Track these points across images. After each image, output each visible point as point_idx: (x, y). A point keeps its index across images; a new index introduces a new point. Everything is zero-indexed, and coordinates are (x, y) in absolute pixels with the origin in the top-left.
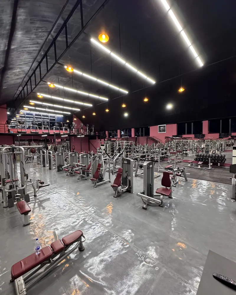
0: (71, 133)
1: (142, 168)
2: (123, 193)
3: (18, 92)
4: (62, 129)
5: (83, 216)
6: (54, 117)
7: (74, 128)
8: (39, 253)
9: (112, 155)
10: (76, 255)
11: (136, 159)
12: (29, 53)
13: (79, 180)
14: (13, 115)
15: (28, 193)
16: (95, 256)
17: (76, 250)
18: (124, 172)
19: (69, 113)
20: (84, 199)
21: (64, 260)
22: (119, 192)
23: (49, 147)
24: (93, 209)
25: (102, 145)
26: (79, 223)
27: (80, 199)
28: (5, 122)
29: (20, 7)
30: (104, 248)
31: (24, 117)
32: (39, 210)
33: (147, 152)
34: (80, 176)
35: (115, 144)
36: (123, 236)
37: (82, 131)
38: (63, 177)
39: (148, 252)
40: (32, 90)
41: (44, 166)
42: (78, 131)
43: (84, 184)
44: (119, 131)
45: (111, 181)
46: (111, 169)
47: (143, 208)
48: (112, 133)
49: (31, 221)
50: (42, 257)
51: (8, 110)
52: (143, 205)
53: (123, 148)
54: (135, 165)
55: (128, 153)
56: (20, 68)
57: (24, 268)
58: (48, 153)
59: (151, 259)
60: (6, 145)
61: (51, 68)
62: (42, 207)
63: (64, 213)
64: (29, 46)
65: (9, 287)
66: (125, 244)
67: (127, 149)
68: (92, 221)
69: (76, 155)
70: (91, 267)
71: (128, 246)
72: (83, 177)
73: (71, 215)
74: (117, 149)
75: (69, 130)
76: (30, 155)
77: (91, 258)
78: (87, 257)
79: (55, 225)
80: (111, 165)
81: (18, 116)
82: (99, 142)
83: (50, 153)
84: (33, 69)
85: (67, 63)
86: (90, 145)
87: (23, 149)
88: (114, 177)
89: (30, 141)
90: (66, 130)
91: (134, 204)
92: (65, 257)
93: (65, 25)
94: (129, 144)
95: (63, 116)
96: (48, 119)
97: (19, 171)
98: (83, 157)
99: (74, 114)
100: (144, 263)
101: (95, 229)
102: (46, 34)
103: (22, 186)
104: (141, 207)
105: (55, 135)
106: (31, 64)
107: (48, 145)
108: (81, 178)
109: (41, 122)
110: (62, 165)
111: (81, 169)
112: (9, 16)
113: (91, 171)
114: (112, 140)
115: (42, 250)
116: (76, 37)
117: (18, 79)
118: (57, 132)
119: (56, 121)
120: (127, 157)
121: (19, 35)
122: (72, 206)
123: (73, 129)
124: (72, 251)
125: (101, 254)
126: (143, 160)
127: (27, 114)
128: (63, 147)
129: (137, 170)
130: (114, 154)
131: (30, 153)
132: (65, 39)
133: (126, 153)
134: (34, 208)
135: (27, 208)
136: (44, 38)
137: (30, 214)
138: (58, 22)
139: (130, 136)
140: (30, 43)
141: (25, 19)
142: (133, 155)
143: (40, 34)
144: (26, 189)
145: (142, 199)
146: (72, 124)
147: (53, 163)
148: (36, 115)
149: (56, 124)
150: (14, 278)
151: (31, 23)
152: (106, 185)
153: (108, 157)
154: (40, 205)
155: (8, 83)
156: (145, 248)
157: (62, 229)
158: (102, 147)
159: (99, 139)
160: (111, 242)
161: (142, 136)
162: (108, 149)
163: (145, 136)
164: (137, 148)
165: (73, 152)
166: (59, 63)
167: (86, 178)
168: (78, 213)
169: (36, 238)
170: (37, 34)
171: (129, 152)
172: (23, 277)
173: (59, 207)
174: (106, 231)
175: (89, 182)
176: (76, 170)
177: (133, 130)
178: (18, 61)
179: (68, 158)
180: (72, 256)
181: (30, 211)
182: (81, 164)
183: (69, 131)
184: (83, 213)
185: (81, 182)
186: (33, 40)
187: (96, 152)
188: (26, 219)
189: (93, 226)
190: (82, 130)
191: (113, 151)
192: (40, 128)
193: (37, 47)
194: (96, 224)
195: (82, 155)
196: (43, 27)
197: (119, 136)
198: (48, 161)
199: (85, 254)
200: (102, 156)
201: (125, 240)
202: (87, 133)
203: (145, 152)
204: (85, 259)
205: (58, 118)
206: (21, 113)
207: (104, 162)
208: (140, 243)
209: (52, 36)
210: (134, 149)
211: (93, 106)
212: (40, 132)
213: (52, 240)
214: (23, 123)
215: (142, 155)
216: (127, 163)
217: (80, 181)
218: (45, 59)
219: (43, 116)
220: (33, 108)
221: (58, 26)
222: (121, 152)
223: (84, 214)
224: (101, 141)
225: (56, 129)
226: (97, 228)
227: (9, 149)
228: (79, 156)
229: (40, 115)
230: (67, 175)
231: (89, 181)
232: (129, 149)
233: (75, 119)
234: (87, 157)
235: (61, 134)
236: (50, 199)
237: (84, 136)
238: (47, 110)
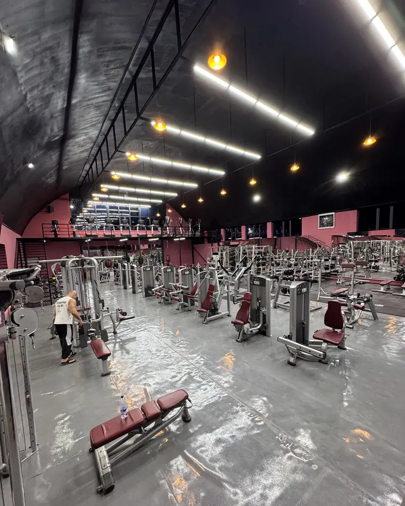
0: (164, 235)
1: (286, 293)
2: (253, 335)
3: (84, 173)
4: (149, 229)
5: (187, 369)
6: (137, 209)
7: (168, 226)
8: (125, 416)
9: (232, 270)
10: (178, 426)
11: (276, 277)
12: (98, 107)
13: (178, 311)
14: (78, 210)
15: (105, 327)
16: (207, 432)
17: (178, 419)
18: (255, 299)
19: (161, 201)
20: (188, 341)
21: (162, 432)
22: (245, 334)
23: (132, 258)
24: (202, 359)
25: (214, 254)
26: (181, 378)
27: (182, 342)
28: (68, 221)
29: (82, 33)
30: (222, 422)
31: (94, 212)
32: (122, 355)
33: (296, 265)
34: (180, 305)
35: (237, 251)
36: (254, 407)
37: (181, 231)
38: (154, 305)
39: (298, 438)
40: (103, 168)
41: (125, 288)
42: (175, 230)
43: (187, 318)
44: (243, 228)
45: (231, 314)
46: (230, 294)
47: (289, 363)
48: (232, 233)
49: (112, 370)
50: (130, 424)
51: (72, 202)
52: (288, 357)
53: (251, 259)
54: (274, 287)
55: (261, 267)
56: (86, 134)
57: (107, 435)
58: (130, 267)
59: (304, 450)
60: (72, 256)
61: (131, 128)
62: (126, 350)
63: (157, 361)
64: (96, 96)
65: (88, 458)
66: (256, 419)
67: (258, 260)
68: (203, 378)
69: (172, 271)
70: (203, 448)
71: (262, 423)
72: (185, 306)
73: (168, 365)
74: (241, 260)
75: (161, 229)
76: (105, 270)
77: (201, 434)
78: (196, 431)
79: (145, 379)
80: (231, 288)
81: (85, 210)
82: (209, 248)
83: (132, 268)
84: (103, 133)
85: (155, 116)
86: (195, 253)
87: (95, 261)
88: (235, 308)
89: (103, 249)
90: (155, 229)
91: (272, 355)
92: (162, 428)
93: (150, 49)
94: (263, 251)
95: (150, 207)
96: (128, 213)
97: (90, 295)
98: (185, 273)
99: (168, 202)
100: (291, 454)
101: (207, 391)
102: (121, 71)
103: (97, 317)
104: (285, 361)
105: (139, 239)
106: (100, 125)
107: (129, 254)
108: (182, 308)
109: (118, 218)
110: (152, 286)
111: (182, 293)
112: (67, 50)
113: (197, 297)
114: (232, 243)
115: (129, 413)
116: (170, 69)
117: (83, 152)
118: (142, 233)
119: (140, 216)
120: (258, 273)
121: (82, 80)
122: (170, 352)
123: (167, 228)
124: (172, 420)
125: (217, 430)
126: (289, 279)
127: (98, 207)
128: (152, 257)
129: (278, 297)
130: (237, 269)
131: (104, 268)
132: (151, 75)
133: (256, 267)
134: (115, 351)
135: (105, 350)
136: (118, 79)
137: (109, 359)
138: (139, 46)
139: (265, 236)
140: (97, 91)
141: (90, 52)
142: (270, 270)
143: (112, 73)
144: (102, 322)
145: (288, 347)
146: (165, 219)
147: (137, 283)
148: (111, 207)
149: (141, 220)
150: (95, 446)
151: (99, 56)
152: (222, 322)
153: (225, 274)
154: (122, 347)
155: (70, 160)
156: (293, 430)
157: (155, 386)
158: (214, 256)
159: (209, 242)
160: (233, 413)
161: (287, 235)
162: (224, 260)
163: (292, 235)
164: (276, 258)
165: (168, 265)
166: (143, 118)
167: (190, 307)
168: (178, 362)
169: (119, 395)
170: (107, 73)
171: (263, 265)
172: (106, 447)
173: (151, 352)
174: (224, 395)
175: (194, 315)
176: (174, 295)
177: (269, 225)
178: (82, 123)
179: (160, 275)
180: (173, 427)
181: (109, 354)
182: (181, 286)
183: (160, 231)
184: (186, 363)
185: (182, 315)
186: (102, 84)
187: (204, 264)
188: (105, 366)
189: (204, 385)
190: (180, 229)
191: (233, 264)
192: (117, 229)
193: (108, 95)
194: (207, 382)
195: (182, 271)
196: (116, 60)
197: (243, 237)
198: (131, 280)
199: (192, 427)
200: (216, 272)
201: (257, 412)
202: (190, 234)
203: (292, 264)
204: (192, 435)
205: (143, 210)
206: (90, 206)
207: (220, 282)
208: (283, 421)
209: (131, 73)
210: (272, 259)
211: (199, 185)
212: (117, 234)
213: (142, 399)
214: (93, 222)
215: (287, 269)
216: (259, 284)
217: (180, 313)
218: (121, 115)
219: (121, 208)
220: (106, 196)
221: (139, 54)
222: (248, 265)
223: (188, 365)
224: (212, 246)
225: (141, 229)
226: (209, 388)
227: (77, 261)
228: (177, 272)
229: (116, 208)
230: (161, 302)
231: (195, 313)
232: (263, 259)
233: (170, 211)
234: (191, 273)
235: (148, 236)
236: (137, 339)
237: (184, 239)
238: (127, 198)
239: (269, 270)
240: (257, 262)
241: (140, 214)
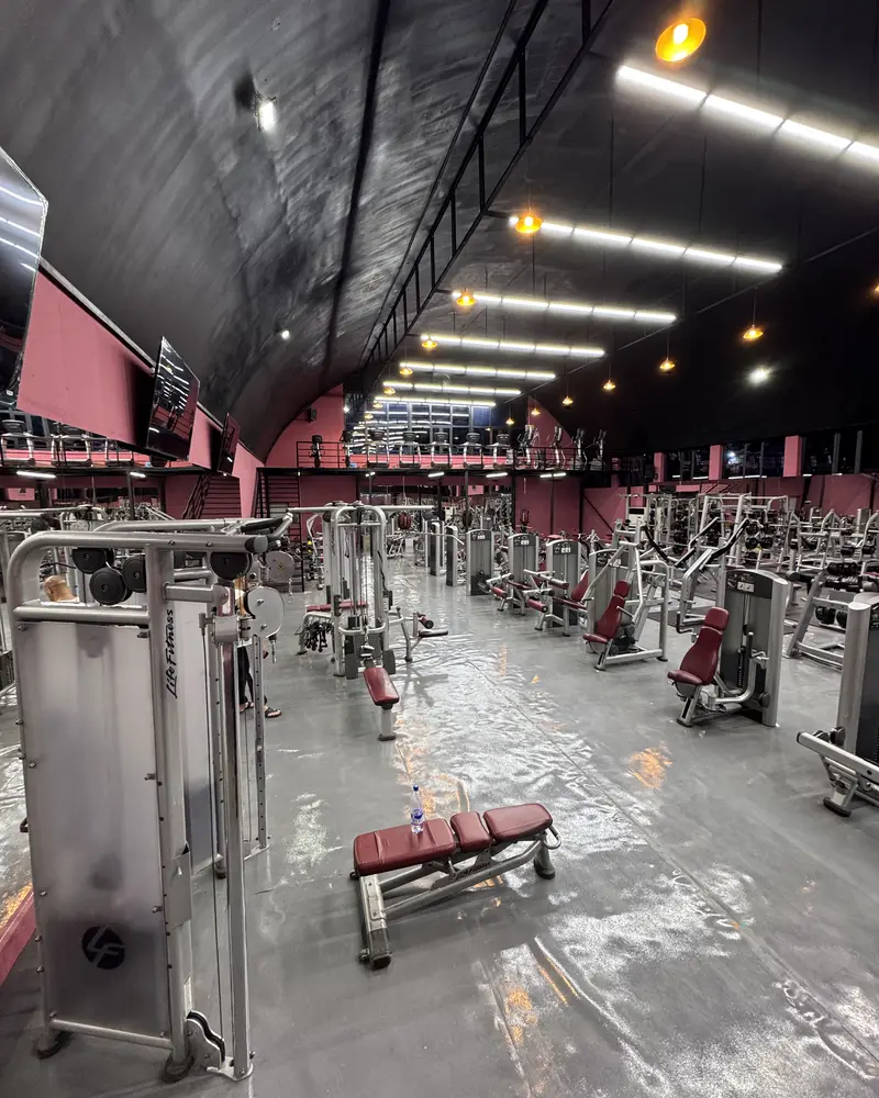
0: (518, 466)
1: (832, 623)
2: (723, 714)
3: (372, 341)
4: (488, 452)
5: (553, 762)
6: (466, 410)
7: (530, 447)
8: (419, 829)
9: (678, 551)
10: (525, 881)
11: (804, 579)
12: (405, 205)
13: (539, 634)
14: (356, 416)
15: (391, 647)
16: (590, 915)
17: (525, 866)
18: (736, 627)
19: (517, 392)
20: (557, 702)
21: (489, 882)
22: (703, 708)
23: (449, 513)
24: (588, 748)
25: (633, 511)
26: (537, 779)
27: (544, 701)
28: (338, 437)
29: (385, 60)
30: (628, 901)
31: (384, 418)
32: (419, 706)
33: (867, 551)
34: (545, 619)
35: (692, 510)
36: (715, 890)
37: (558, 457)
38: (489, 614)
39: (845, 1009)
40: (407, 329)
41: (433, 573)
42: (544, 455)
43: (558, 651)
44: (715, 451)
45: (667, 656)
46: (669, 608)
47: (829, 806)
48: (684, 463)
49: (397, 732)
50: (426, 846)
51: (347, 400)
52: (830, 790)
53: (732, 528)
54: (793, 604)
55: (757, 550)
56: (380, 263)
57: (383, 855)
58: (444, 531)
60: (341, 502)
61: (466, 239)
62: (426, 696)
63: (487, 733)
64: (404, 183)
65: (348, 888)
66: (720, 922)
67: (750, 532)
68: (585, 790)
69: (532, 543)
70: (578, 947)
71: (735, 936)
72: (556, 625)
73: (511, 745)
74: (702, 530)
75: (514, 453)
76: (397, 534)
77: (577, 914)
78: (563, 904)
79: (461, 764)
80: (673, 595)
81: (368, 415)
82: (623, 497)
83: (450, 531)
84: (412, 258)
85: (517, 205)
86: (587, 509)
87: (382, 514)
88: (680, 645)
89: (396, 492)
90: (502, 453)
91: (777, 776)
92: (490, 873)
93: (518, 55)
94: (766, 508)
95: (493, 404)
96: (448, 419)
97: (368, 579)
98: (560, 551)
99: (532, 394)
100: (818, 1040)
101: (595, 821)
102: (454, 120)
103: (378, 624)
104: (816, 797)
105: (467, 473)
106: (406, 242)
107: (444, 504)
108: (548, 627)
109: (428, 430)
110: (487, 573)
111: (551, 593)
112: (359, 101)
113: (585, 606)
114: (680, 488)
115: (426, 825)
116: (559, 90)
117: (373, 300)
118: (474, 461)
119: (471, 425)
120: (750, 564)
121: (380, 155)
122: (515, 718)
123: (527, 451)
124: (514, 864)
125: (614, 918)
126: (845, 586)
127: (393, 408)
128: (491, 512)
129: (803, 630)
130: (690, 550)
131: (396, 530)
132: (516, 114)
133: (744, 549)
134: (406, 696)
135: (389, 692)
136: (448, 138)
137: (395, 709)
138: (494, 59)
139: (775, 470)
140: (406, 173)
141: (397, 95)
142: (786, 558)
143: (437, 128)
144: (386, 635)
145: (827, 765)
146: (523, 431)
147: (458, 564)
148: (416, 408)
149: (472, 434)
150: (361, 871)
151: (414, 99)
152: (643, 671)
153: (657, 560)
154: (420, 691)
155: (349, 319)
156: (828, 981)
157: (481, 783)
158: (633, 518)
159: (622, 484)
160: (658, 891)
161: (846, 468)
162: (658, 528)
163: (862, 471)
164: (805, 530)
165: (524, 530)
166: (492, 214)
167: (568, 628)
168: (533, 744)
169: (411, 784)
170: (427, 130)
171: (764, 545)
172: (380, 879)
173: (476, 710)
174: (636, 842)
175: (575, 645)
176: (531, 598)
177: (792, 446)
178: (376, 242)
179: (506, 551)
180: (514, 880)
181: (396, 700)
182: (549, 578)
183: (511, 456)
184: (551, 750)
185: (549, 642)
186: (416, 155)
187: (607, 532)
188: (387, 722)
189: (589, 806)
190: (557, 452)
191: (681, 538)
192: (425, 452)
193: (427, 178)
194: (597, 801)
195: (555, 545)
196: (445, 99)
197: (714, 474)
198: (445, 559)
199: (555, 892)
200: (637, 551)
201: (722, 905)
202: (578, 463)
203: (854, 549)
204: (553, 909)
205: (478, 412)
206: (377, 406)
207: (644, 577)
208: (797, 949)
209: (473, 120)
210: (794, 531)
211: (607, 352)
212: (424, 462)
213: (453, 804)
214: (380, 439)
215: (839, 561)
216: (751, 590)
217: (544, 637)
218: (447, 214)
219: (435, 409)
220: (409, 386)
222: (724, 542)
223: (554, 755)
224: (629, 493)
225: (473, 452)
226: (601, 818)
227: (350, 512)
228: (544, 548)
229: (426, 409)
230: (502, 610)
231: (578, 642)
232: (766, 530)
233: (535, 413)
234: (575, 551)
235: (486, 467)
236: (449, 679)
237: (564, 474)
238: (447, 388)
239: (780, 558)
240: (746, 536)
241: (471, 422)
